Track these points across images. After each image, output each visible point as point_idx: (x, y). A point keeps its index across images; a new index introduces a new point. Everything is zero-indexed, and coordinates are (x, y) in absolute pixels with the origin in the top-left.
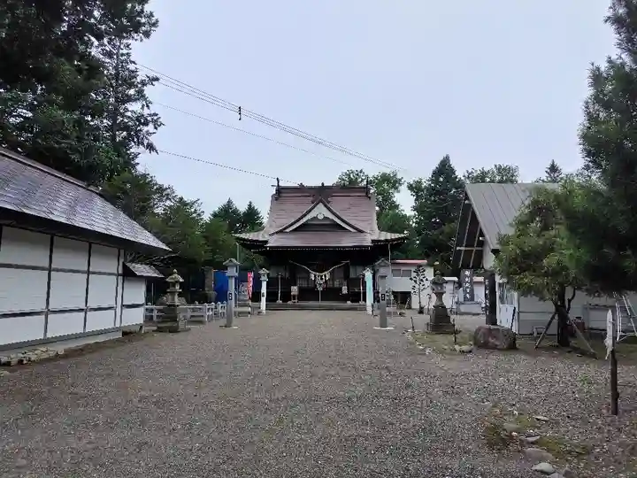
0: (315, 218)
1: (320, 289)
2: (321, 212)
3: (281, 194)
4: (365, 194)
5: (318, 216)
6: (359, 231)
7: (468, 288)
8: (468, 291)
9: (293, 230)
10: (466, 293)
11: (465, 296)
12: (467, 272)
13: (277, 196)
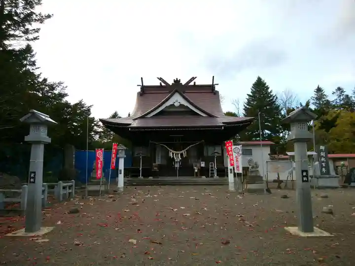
1: (177, 166)
3: (145, 91)
4: (211, 91)
5: (175, 104)
6: (210, 116)
7: (323, 162)
8: (324, 165)
9: (154, 116)
10: (322, 167)
11: (321, 170)
12: (322, 148)
13: (142, 93)
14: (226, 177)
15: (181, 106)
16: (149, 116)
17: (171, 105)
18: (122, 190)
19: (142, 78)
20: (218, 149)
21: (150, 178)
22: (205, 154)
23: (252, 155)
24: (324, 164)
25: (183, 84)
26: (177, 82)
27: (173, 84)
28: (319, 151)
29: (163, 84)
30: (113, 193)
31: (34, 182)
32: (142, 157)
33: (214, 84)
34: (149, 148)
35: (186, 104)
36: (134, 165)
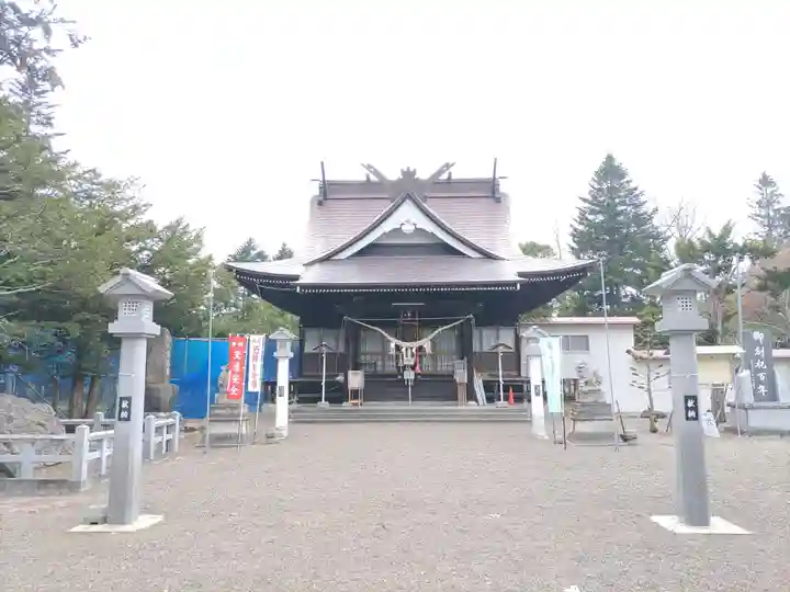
0: (397, 232)
1: (409, 375)
2: (408, 218)
3: (329, 194)
4: (490, 194)
5: (403, 228)
6: (488, 256)
7: (761, 370)
8: (762, 378)
9: (353, 255)
10: (758, 382)
11: (755, 391)
12: (758, 335)
13: (321, 198)
14: (526, 403)
15: (419, 231)
16: (343, 255)
17: (395, 230)
18: (285, 433)
19: (322, 163)
20: (507, 337)
21: (344, 404)
22: (476, 348)
23: (588, 349)
24: (762, 376)
25: (423, 180)
26: (409, 175)
27: (398, 179)
28: (750, 344)
29: (373, 178)
30: (264, 440)
31: (128, 419)
32: (327, 354)
33: (497, 177)
34: (342, 333)
35: (430, 227)
36: (305, 373)
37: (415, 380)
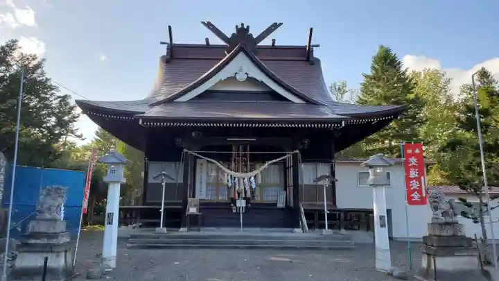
0: (232, 80)
1: (241, 203)
2: (240, 68)
4: (305, 59)
5: (238, 77)
6: (309, 102)
9: (192, 99)
13: (168, 57)
15: (251, 80)
16: (184, 99)
17: (230, 78)
19: (170, 28)
20: (323, 169)
21: (182, 229)
25: (255, 37)
26: (243, 31)
27: (233, 34)
32: (166, 184)
33: (312, 44)
34: (181, 166)
35: (260, 77)
36: (148, 201)
37: (246, 208)
